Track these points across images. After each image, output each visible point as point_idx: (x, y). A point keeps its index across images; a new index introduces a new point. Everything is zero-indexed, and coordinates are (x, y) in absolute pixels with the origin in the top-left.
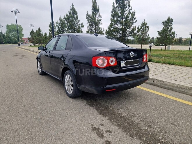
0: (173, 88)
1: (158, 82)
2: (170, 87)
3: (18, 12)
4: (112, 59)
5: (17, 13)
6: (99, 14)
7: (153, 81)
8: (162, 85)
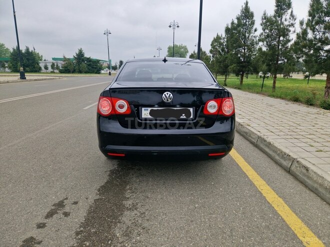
0: (320, 190)
1: (298, 168)
2: (315, 185)
3: (178, 26)
4: (121, 102)
5: (176, 28)
6: (292, 12)
7: (290, 164)
8: (304, 177)
